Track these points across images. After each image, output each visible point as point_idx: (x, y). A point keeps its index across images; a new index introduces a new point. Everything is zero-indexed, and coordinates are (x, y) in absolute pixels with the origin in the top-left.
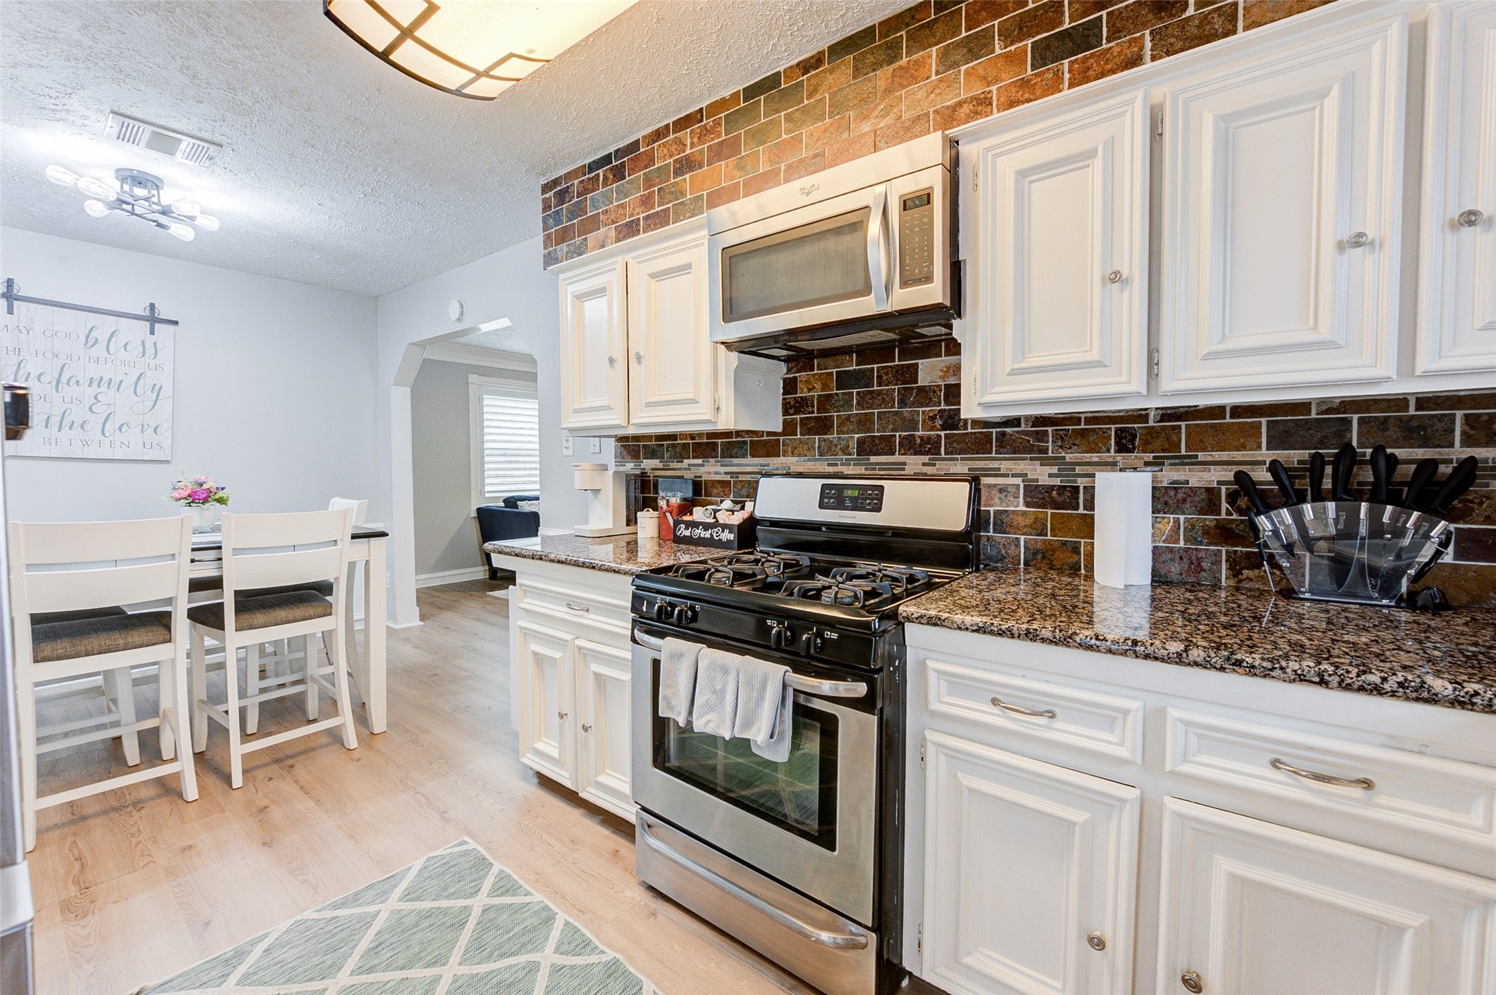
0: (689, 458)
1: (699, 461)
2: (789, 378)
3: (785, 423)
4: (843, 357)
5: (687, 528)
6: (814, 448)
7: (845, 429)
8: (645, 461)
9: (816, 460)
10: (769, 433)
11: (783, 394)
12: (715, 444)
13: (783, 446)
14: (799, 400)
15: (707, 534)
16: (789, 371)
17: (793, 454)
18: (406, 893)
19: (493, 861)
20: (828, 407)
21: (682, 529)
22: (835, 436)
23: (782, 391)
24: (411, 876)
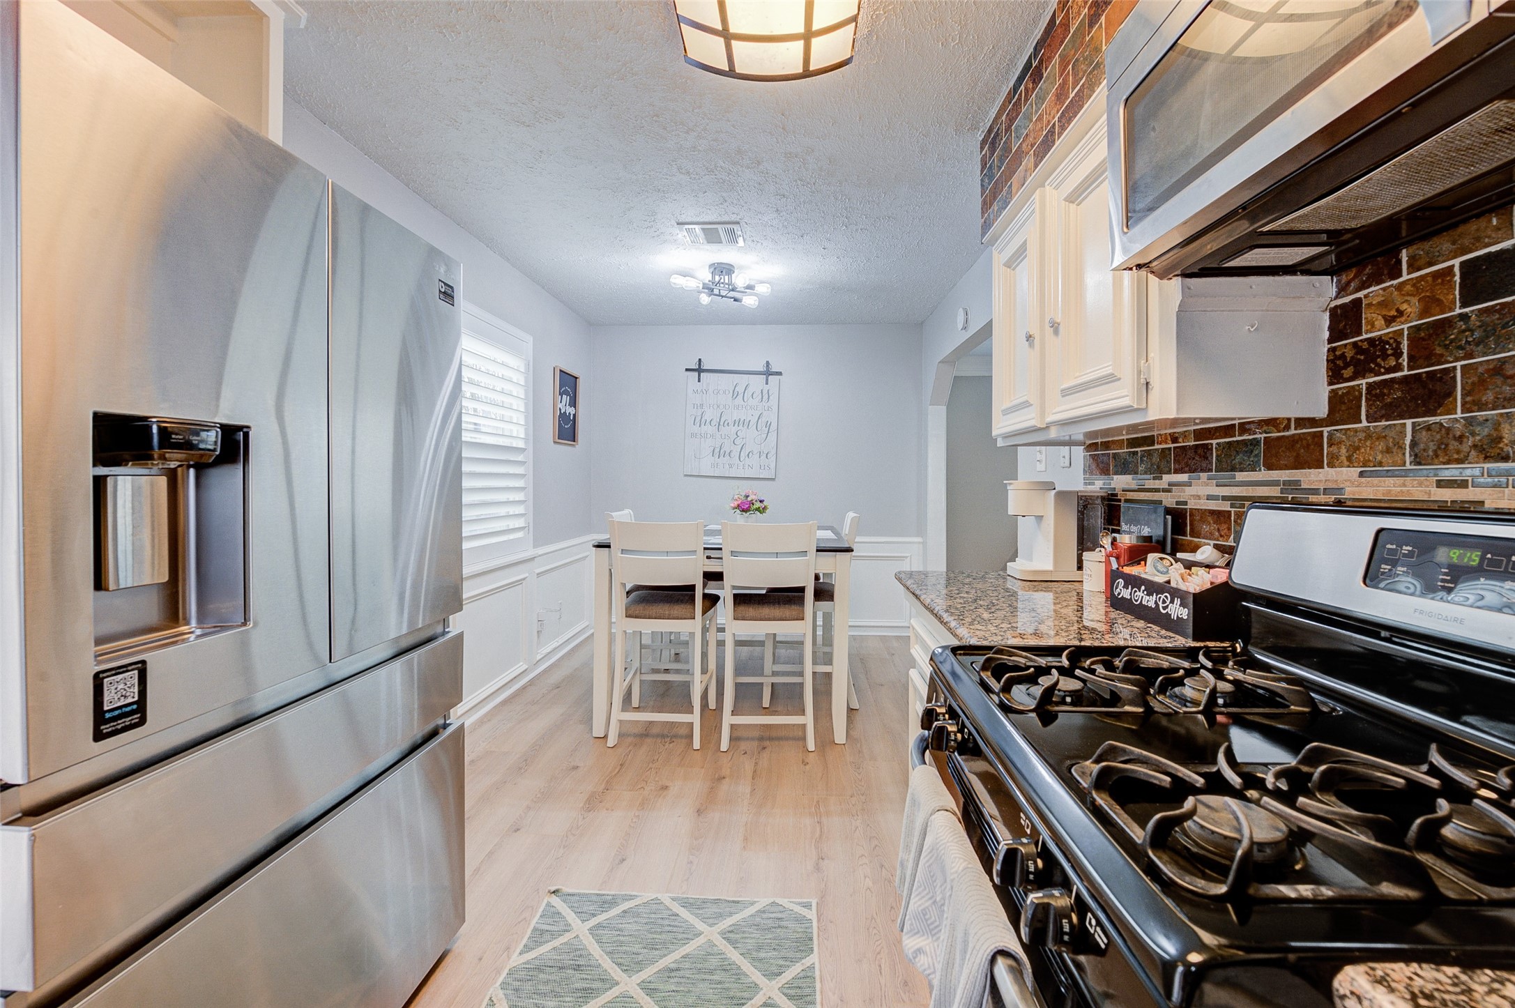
0: (1169, 472)
1: (1183, 477)
2: (1343, 306)
3: (1334, 399)
4: (1482, 223)
5: (1126, 587)
6: (1402, 448)
7: (1489, 396)
8: (1115, 477)
9: (1406, 474)
10: (1301, 422)
11: (1330, 341)
12: (1207, 448)
13: (1330, 445)
14: (1365, 345)
15: (1150, 601)
16: (1342, 291)
17: (1350, 462)
18: (731, 929)
19: (816, 949)
20: (1439, 350)
21: (1121, 587)
22: (1459, 415)
23: (1327, 334)
24: (751, 910)
